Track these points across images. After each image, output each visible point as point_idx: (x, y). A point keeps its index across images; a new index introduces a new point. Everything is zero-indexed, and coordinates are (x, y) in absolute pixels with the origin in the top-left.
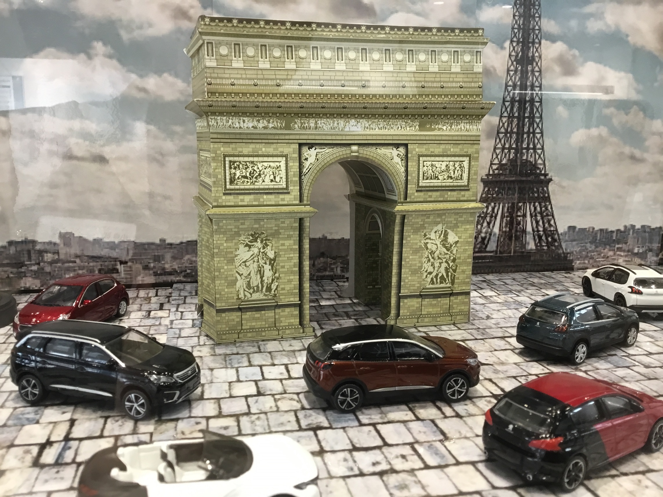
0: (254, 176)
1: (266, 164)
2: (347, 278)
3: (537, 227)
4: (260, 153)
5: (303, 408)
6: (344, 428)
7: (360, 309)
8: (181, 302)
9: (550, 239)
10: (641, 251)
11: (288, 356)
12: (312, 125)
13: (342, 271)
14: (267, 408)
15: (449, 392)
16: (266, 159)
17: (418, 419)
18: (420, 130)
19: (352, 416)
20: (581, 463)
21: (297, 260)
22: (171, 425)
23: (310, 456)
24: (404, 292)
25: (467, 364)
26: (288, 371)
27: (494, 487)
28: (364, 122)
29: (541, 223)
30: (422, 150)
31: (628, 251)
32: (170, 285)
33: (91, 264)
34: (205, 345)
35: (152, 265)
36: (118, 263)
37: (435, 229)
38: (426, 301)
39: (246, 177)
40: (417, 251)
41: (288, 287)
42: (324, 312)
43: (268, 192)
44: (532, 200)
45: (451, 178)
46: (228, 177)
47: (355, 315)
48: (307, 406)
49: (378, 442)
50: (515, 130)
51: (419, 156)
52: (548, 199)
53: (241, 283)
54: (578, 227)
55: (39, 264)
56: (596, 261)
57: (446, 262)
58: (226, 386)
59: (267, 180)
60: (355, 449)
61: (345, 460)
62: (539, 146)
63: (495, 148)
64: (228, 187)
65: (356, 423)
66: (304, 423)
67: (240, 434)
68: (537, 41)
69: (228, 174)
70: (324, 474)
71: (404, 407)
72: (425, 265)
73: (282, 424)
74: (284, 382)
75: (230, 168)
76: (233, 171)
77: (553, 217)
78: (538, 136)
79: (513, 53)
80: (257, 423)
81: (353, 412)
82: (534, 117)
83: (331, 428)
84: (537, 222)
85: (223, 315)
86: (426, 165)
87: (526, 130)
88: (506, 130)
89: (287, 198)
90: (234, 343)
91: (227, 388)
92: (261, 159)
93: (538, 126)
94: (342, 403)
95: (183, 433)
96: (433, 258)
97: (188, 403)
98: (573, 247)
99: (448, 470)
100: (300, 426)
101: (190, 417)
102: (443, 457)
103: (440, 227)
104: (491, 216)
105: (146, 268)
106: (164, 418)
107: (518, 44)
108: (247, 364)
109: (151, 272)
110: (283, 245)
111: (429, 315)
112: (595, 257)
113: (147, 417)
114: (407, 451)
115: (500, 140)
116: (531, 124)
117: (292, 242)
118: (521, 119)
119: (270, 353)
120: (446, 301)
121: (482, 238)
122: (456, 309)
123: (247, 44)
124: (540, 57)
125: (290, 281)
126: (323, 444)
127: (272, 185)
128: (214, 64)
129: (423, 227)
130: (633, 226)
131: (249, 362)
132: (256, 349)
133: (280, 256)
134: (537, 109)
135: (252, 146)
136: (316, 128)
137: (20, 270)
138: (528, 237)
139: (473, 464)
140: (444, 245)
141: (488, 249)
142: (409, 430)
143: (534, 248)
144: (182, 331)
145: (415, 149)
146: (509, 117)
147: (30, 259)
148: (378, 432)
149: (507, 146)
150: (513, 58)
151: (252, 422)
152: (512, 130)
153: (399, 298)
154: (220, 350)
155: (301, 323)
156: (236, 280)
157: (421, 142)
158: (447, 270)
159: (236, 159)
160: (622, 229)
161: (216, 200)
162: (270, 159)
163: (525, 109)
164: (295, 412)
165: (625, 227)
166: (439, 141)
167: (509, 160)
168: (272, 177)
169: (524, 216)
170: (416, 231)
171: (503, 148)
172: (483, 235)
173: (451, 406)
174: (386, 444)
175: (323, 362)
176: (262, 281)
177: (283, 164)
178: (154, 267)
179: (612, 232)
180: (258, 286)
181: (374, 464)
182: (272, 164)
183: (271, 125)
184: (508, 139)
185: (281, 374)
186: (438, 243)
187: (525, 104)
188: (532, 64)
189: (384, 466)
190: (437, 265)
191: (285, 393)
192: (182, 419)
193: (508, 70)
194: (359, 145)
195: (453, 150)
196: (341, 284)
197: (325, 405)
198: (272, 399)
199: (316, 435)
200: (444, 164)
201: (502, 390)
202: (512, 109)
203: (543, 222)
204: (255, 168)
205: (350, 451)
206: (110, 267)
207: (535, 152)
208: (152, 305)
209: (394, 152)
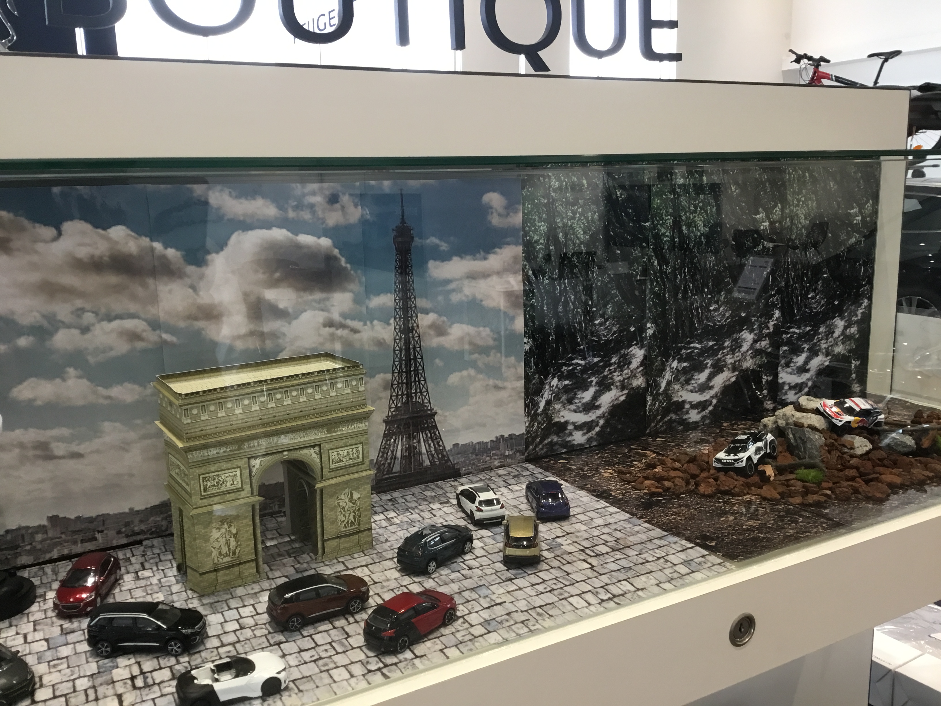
0: (219, 484)
1: (227, 475)
2: (284, 512)
3: (429, 448)
4: (223, 468)
5: (270, 633)
6: (294, 641)
7: (297, 545)
8: (158, 560)
9: (440, 456)
10: (511, 453)
11: (252, 598)
12: (256, 444)
13: (279, 507)
14: (249, 637)
15: (352, 608)
16: (226, 471)
17: (334, 628)
18: (328, 433)
19: (298, 633)
20: (406, 639)
21: (251, 531)
22: (197, 655)
23: (280, 659)
24: (326, 537)
25: (361, 591)
26: (255, 610)
27: (368, 657)
28: (291, 436)
29: (432, 445)
30: (331, 446)
31: (501, 455)
32: (140, 542)
33: (74, 537)
34: (193, 598)
35: (124, 530)
36: (96, 533)
37: (344, 492)
38: (343, 540)
39: (214, 485)
40: (333, 509)
41: (247, 550)
42: (270, 553)
43: (229, 492)
44: (423, 430)
45: (351, 459)
46: (202, 488)
47: (293, 553)
48: (272, 631)
49: (313, 645)
50: (405, 381)
51: (329, 450)
52: (436, 427)
53: (215, 553)
54: (461, 443)
55: (31, 544)
56: (477, 466)
57: (354, 512)
58: (219, 627)
59: (228, 484)
60: (302, 651)
61: (296, 657)
62: (424, 390)
63: (391, 396)
64: (203, 494)
65: (301, 637)
66: (272, 642)
67: (238, 653)
68: (414, 315)
69: (202, 486)
70: (288, 666)
71: (327, 622)
72: (339, 517)
73: (260, 644)
74: (255, 617)
75: (203, 482)
76: (205, 483)
77: (441, 439)
78: (423, 383)
79: (397, 327)
80: (246, 646)
81: (299, 630)
82: (418, 369)
83: (287, 642)
84: (429, 445)
85: (204, 576)
86: (334, 455)
87: (413, 380)
88: (398, 382)
89: (243, 494)
90: (213, 593)
91: (220, 627)
92: (223, 472)
93: (422, 376)
94: (292, 627)
95: (206, 659)
96: (345, 511)
97: (202, 642)
98: (458, 459)
99: (348, 653)
100: (270, 644)
101: (206, 649)
102: (346, 646)
103: (347, 490)
104: (394, 447)
105: (119, 532)
106: (192, 652)
107: (400, 320)
108: (227, 608)
109: (123, 535)
110: (242, 523)
111: (345, 548)
112: (476, 463)
113: (182, 654)
114: (328, 647)
115: (394, 390)
116: (417, 375)
117: (247, 520)
118: (408, 372)
119: (240, 597)
120: (356, 537)
121: (388, 463)
122: (363, 541)
123: (210, 405)
124: (418, 326)
125: (248, 545)
126: (284, 651)
127: (232, 487)
128: (189, 421)
129: (335, 493)
130: (502, 436)
131: (228, 606)
132: (230, 596)
133: (240, 531)
134: (420, 364)
135: (217, 465)
136: (258, 445)
137: (16, 551)
138: (423, 456)
139: (360, 647)
140: (351, 502)
141: (394, 470)
142: (329, 635)
143: (429, 464)
144: (172, 588)
145: (326, 446)
146: (399, 372)
147: (23, 540)
148: (313, 639)
149: (400, 393)
150: (397, 330)
151: (243, 646)
152: (402, 381)
153: (323, 542)
154: (206, 601)
155: (258, 571)
156: (212, 552)
157: (328, 441)
158: (354, 517)
159: (207, 475)
160: (495, 439)
161: (196, 504)
162: (230, 471)
163: (411, 365)
164: (266, 636)
165: (497, 437)
166: (341, 438)
167: (402, 403)
168: (232, 482)
169: (419, 442)
170: (331, 496)
171: (397, 395)
172: (389, 461)
173: (353, 617)
174: (317, 645)
175: (279, 606)
176: (229, 549)
177: (238, 473)
178: (126, 531)
179: (487, 443)
180: (226, 553)
181: (311, 657)
182: (231, 474)
183: (228, 450)
184: (401, 389)
185: (251, 612)
186: (347, 501)
187: (410, 361)
188: (412, 332)
189: (316, 657)
190: (347, 515)
191: (257, 625)
192: (202, 651)
193: (395, 340)
194: (288, 450)
195: (351, 441)
196: (280, 519)
197: (282, 629)
198: (250, 630)
199: (280, 647)
200: (346, 452)
201: (383, 600)
202: (400, 367)
203: (434, 445)
204: (220, 478)
205: (299, 652)
206: (90, 537)
207: (422, 394)
208: (135, 565)
209: (312, 451)
